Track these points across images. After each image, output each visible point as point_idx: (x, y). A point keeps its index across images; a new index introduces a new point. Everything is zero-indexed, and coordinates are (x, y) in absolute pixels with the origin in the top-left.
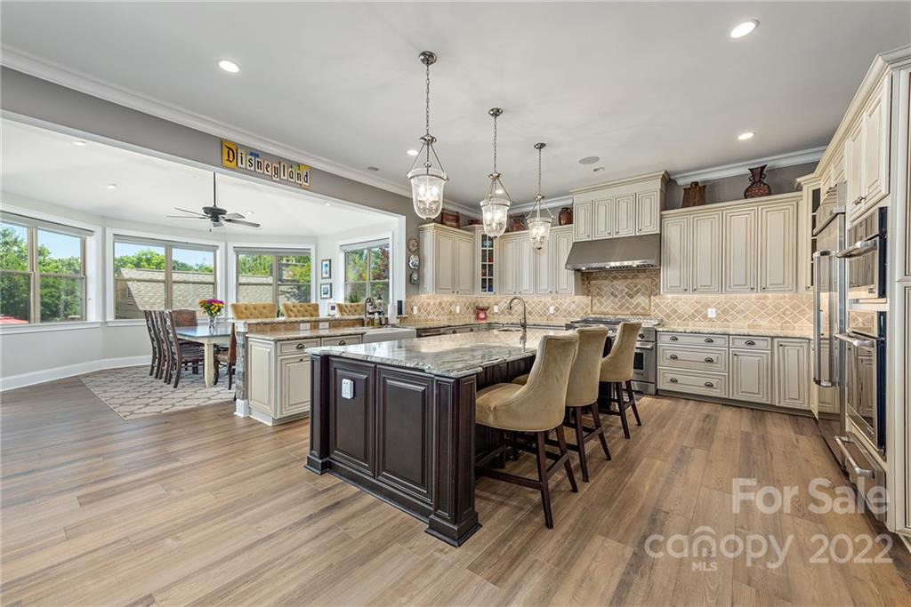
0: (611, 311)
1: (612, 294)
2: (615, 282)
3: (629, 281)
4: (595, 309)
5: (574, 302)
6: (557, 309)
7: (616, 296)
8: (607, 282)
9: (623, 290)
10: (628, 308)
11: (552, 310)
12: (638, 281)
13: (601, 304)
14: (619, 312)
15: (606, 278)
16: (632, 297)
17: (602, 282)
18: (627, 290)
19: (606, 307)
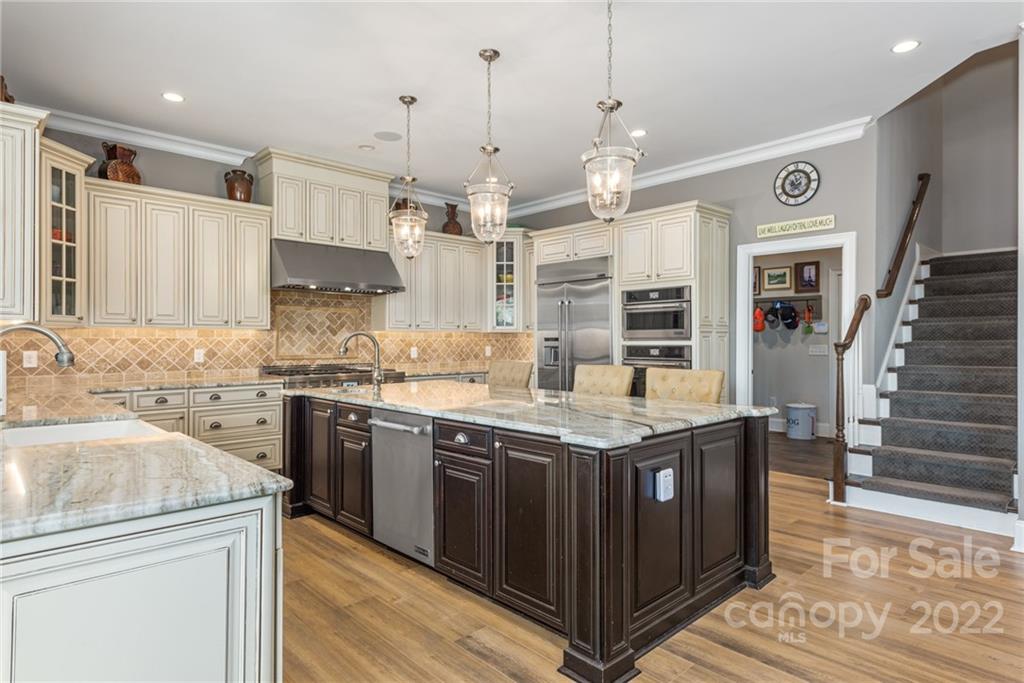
0: (307, 354)
1: (308, 328)
2: (312, 311)
3: (332, 310)
4: (282, 351)
5: (245, 341)
6: (211, 354)
7: (313, 332)
8: (300, 309)
9: (322, 324)
10: (330, 349)
11: (199, 356)
12: (343, 311)
13: (293, 343)
14: (319, 355)
15: (299, 303)
16: (334, 333)
17: (292, 308)
18: (328, 323)
19: (298, 349)
